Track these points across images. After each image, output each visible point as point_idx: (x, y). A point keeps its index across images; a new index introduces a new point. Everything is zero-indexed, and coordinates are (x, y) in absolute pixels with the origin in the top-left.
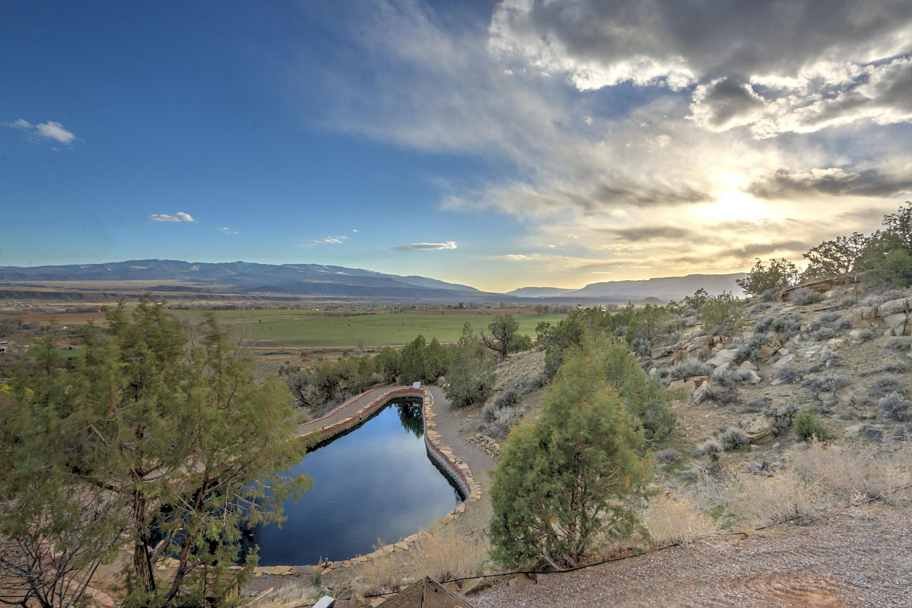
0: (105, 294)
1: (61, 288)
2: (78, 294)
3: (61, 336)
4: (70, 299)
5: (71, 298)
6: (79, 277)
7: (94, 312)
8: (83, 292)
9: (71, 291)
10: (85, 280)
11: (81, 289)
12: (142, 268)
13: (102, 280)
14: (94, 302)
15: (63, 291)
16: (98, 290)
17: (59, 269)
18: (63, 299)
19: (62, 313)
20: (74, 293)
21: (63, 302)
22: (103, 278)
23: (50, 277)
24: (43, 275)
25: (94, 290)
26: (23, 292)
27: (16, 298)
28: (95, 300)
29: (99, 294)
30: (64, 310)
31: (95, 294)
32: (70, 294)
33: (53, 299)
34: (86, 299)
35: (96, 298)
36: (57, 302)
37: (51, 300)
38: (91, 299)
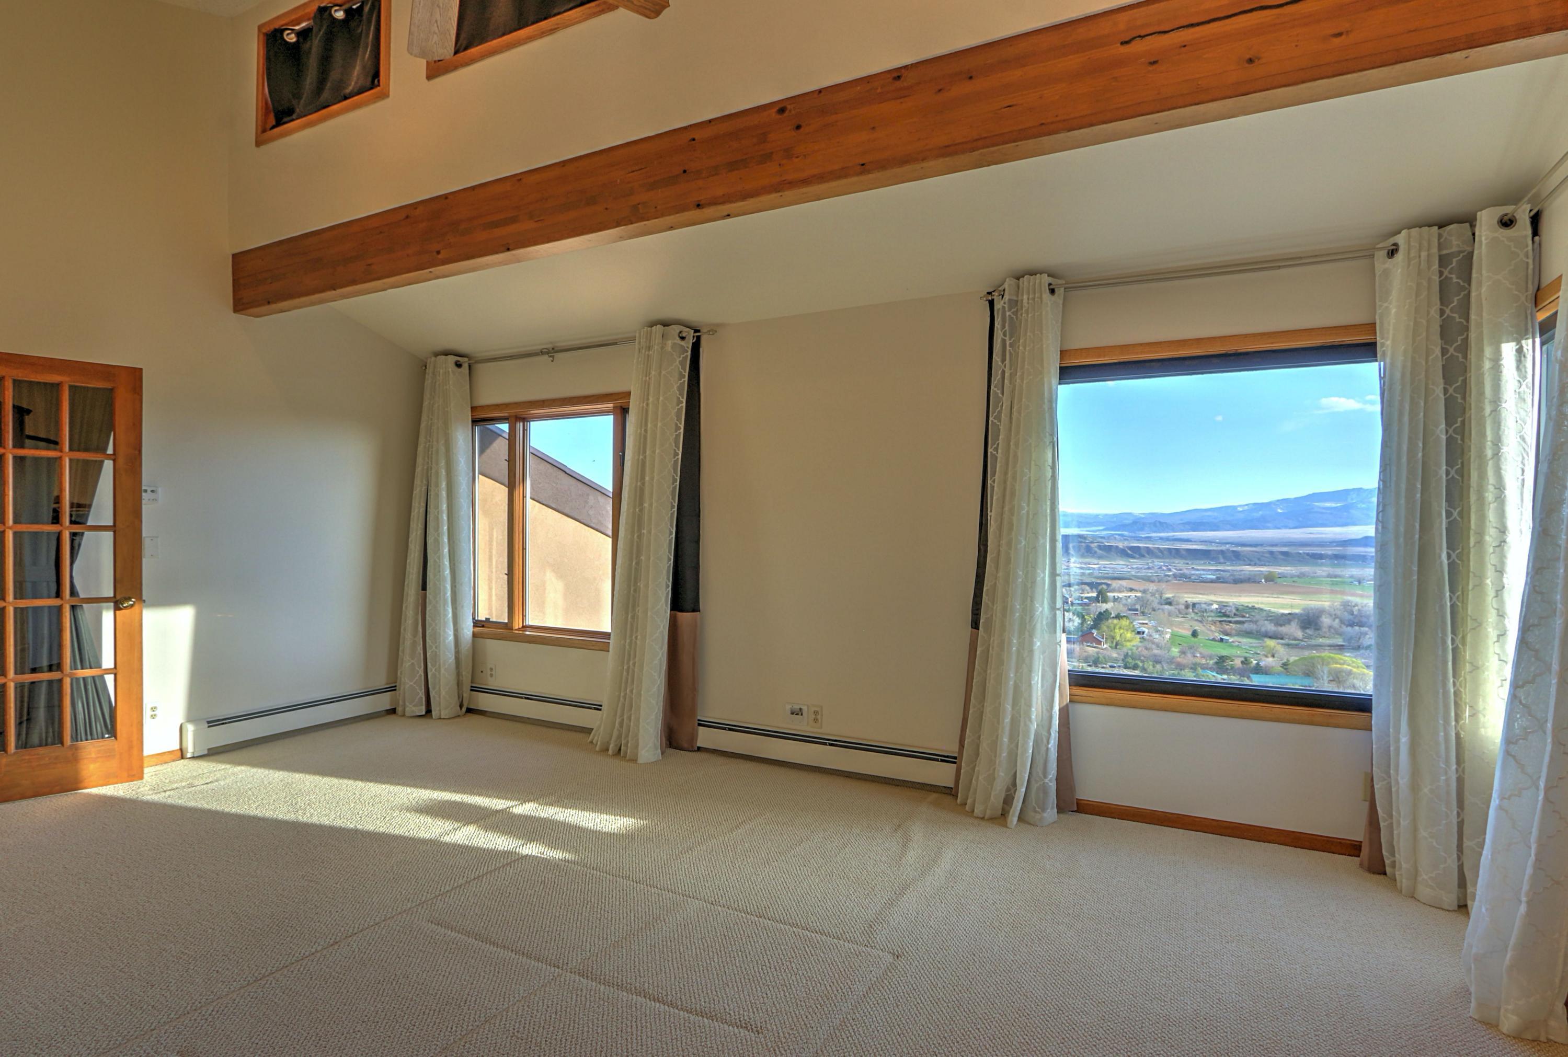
0: (1271, 553)
1: (1210, 542)
2: (1233, 551)
3: (1210, 619)
4: (1222, 560)
5: (1225, 558)
6: (1235, 526)
7: (1255, 582)
8: (1239, 549)
9: (1223, 548)
10: (1244, 529)
11: (1237, 544)
12: (1334, 505)
13: (1268, 528)
14: (1255, 565)
15: (1213, 547)
16: (1262, 545)
18: (1213, 559)
19: (1212, 581)
20: (1228, 550)
21: (1212, 565)
22: (1269, 525)
23: (1197, 525)
24: (1188, 523)
25: (1256, 545)
26: (1165, 549)
27: (1157, 557)
28: (1258, 562)
29: (1263, 552)
30: (1214, 577)
31: (1256, 552)
32: (1222, 552)
33: (1201, 559)
34: (1244, 560)
35: (1259, 559)
36: (1205, 564)
37: (1198, 562)
38: (1251, 561)
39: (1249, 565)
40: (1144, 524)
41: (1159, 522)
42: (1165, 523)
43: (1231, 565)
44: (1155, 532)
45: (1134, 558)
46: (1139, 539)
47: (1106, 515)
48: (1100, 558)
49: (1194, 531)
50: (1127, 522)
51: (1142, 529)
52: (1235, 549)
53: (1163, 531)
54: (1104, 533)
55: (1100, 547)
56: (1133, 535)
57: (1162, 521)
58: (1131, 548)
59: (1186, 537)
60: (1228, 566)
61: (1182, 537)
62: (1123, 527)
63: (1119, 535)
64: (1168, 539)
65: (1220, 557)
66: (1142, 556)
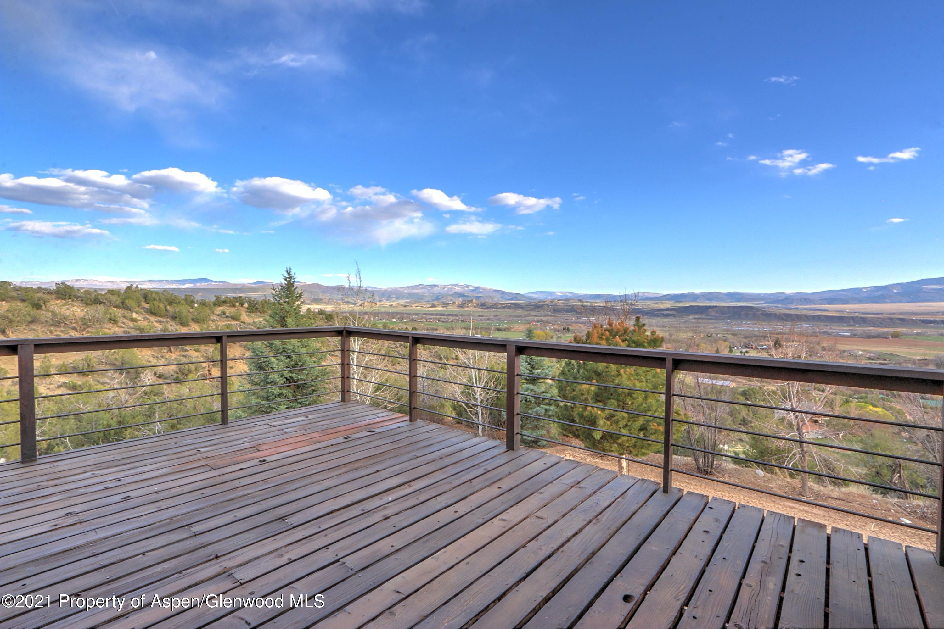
0: (891, 319)
1: (843, 312)
2: (861, 318)
4: (852, 323)
5: (854, 322)
6: (861, 301)
7: (883, 338)
8: (865, 316)
9: (853, 315)
10: (867, 303)
11: (863, 313)
12: (938, 287)
13: (886, 303)
14: (878, 326)
15: (846, 315)
16: (882, 314)
17: (841, 293)
18: (846, 322)
19: (847, 337)
20: (857, 317)
21: (845, 326)
22: (887, 300)
23: (831, 301)
24: (826, 299)
25: (878, 314)
26: (810, 315)
27: (804, 321)
28: (880, 325)
29: (884, 318)
30: (849, 334)
31: (880, 318)
32: (853, 318)
33: (836, 322)
34: (869, 324)
35: (881, 323)
36: (839, 326)
37: (834, 324)
38: (874, 324)
39: (874, 327)
40: (793, 300)
41: (804, 298)
42: (809, 299)
43: (861, 327)
44: (801, 305)
45: (787, 321)
46: (790, 309)
47: (766, 294)
48: (764, 320)
49: (830, 303)
50: (781, 298)
51: (792, 303)
52: (862, 316)
53: (807, 304)
54: (765, 305)
55: (763, 314)
56: (785, 306)
57: (806, 298)
58: (785, 315)
59: (824, 308)
60: (857, 327)
61: (821, 308)
62: (778, 301)
63: (775, 307)
64: (810, 309)
65: (851, 321)
66: (793, 320)
